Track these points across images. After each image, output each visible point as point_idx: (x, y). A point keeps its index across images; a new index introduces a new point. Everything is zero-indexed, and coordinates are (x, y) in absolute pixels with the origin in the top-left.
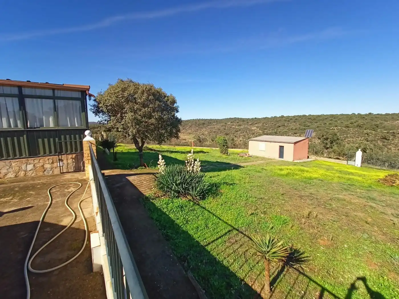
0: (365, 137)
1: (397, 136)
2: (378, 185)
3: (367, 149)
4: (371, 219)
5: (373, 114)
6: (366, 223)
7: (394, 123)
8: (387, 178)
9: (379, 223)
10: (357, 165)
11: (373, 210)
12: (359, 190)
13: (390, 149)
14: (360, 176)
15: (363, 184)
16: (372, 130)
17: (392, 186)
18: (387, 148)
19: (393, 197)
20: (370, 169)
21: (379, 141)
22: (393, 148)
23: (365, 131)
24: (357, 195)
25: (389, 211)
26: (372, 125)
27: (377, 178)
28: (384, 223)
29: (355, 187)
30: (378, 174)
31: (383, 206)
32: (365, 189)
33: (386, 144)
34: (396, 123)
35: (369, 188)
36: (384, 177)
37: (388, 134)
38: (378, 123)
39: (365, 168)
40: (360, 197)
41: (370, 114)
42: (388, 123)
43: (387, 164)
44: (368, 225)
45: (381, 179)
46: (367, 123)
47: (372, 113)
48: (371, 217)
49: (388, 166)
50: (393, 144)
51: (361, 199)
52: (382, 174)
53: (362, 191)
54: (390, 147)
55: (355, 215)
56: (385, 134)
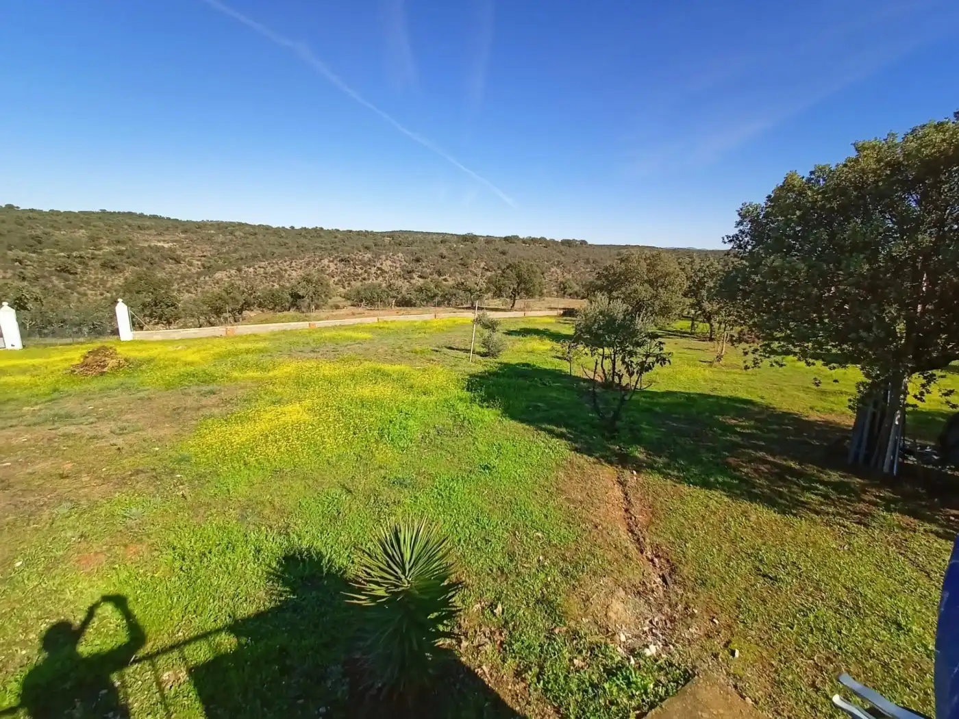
0: (14, 268)
1: (90, 264)
2: (74, 381)
3: (26, 301)
4: (72, 462)
5: (18, 207)
6: (62, 478)
7: (77, 235)
8: (89, 360)
9: (89, 463)
10: (13, 346)
11: (70, 443)
12: (28, 408)
13: (85, 295)
14: (24, 371)
15: (35, 390)
16: (27, 250)
17: (102, 374)
18: (78, 293)
19: (108, 397)
20: (49, 347)
21: (54, 278)
22: (89, 292)
23: (9, 252)
24: (25, 423)
25: (105, 428)
26: (24, 238)
27: (66, 365)
28: (100, 458)
29: (15, 403)
30: (68, 355)
31: (92, 423)
32: (44, 400)
33: (71, 283)
34: (80, 234)
35: (55, 394)
36: (82, 360)
37: (69, 261)
38: (39, 232)
39: (34, 349)
40: (35, 424)
41: (10, 207)
42: (64, 235)
43: (85, 330)
44: (67, 481)
45: (76, 366)
46: (9, 232)
47: (15, 205)
48: (71, 459)
49: (89, 333)
50: (87, 282)
51: (37, 428)
52: (76, 354)
53: (37, 408)
54: (82, 289)
55: (31, 474)
56: (63, 260)
